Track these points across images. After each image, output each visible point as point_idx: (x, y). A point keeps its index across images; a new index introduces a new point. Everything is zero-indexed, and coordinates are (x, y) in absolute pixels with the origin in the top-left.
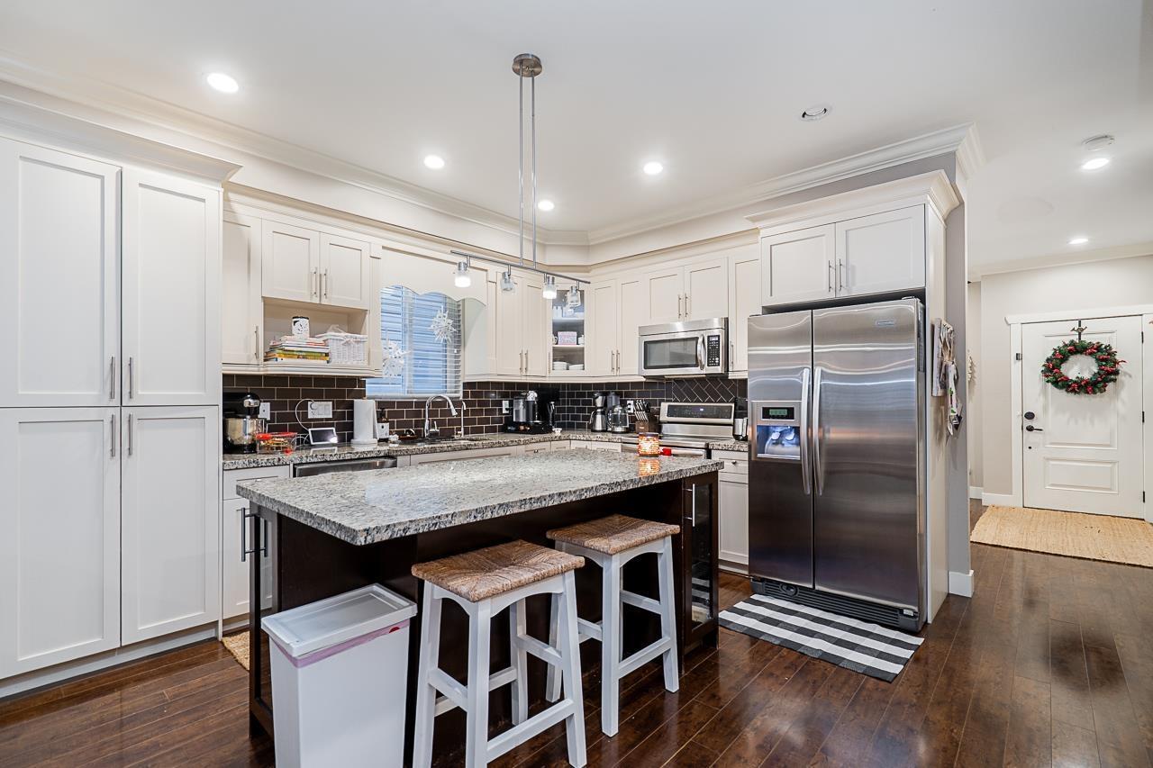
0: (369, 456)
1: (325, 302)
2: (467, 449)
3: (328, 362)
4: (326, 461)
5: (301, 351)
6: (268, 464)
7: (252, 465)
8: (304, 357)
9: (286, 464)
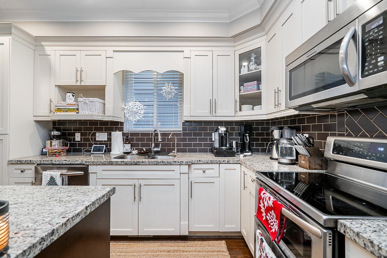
0: (76, 163)
1: (83, 84)
2: (136, 164)
3: (77, 113)
4: (53, 164)
5: (65, 109)
6: (26, 163)
7: (19, 163)
8: (66, 111)
9: (34, 164)
